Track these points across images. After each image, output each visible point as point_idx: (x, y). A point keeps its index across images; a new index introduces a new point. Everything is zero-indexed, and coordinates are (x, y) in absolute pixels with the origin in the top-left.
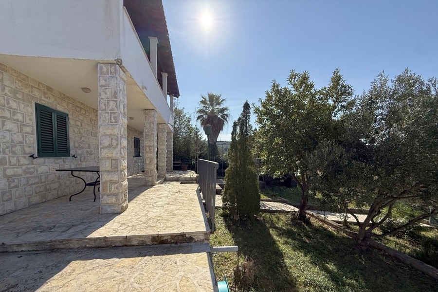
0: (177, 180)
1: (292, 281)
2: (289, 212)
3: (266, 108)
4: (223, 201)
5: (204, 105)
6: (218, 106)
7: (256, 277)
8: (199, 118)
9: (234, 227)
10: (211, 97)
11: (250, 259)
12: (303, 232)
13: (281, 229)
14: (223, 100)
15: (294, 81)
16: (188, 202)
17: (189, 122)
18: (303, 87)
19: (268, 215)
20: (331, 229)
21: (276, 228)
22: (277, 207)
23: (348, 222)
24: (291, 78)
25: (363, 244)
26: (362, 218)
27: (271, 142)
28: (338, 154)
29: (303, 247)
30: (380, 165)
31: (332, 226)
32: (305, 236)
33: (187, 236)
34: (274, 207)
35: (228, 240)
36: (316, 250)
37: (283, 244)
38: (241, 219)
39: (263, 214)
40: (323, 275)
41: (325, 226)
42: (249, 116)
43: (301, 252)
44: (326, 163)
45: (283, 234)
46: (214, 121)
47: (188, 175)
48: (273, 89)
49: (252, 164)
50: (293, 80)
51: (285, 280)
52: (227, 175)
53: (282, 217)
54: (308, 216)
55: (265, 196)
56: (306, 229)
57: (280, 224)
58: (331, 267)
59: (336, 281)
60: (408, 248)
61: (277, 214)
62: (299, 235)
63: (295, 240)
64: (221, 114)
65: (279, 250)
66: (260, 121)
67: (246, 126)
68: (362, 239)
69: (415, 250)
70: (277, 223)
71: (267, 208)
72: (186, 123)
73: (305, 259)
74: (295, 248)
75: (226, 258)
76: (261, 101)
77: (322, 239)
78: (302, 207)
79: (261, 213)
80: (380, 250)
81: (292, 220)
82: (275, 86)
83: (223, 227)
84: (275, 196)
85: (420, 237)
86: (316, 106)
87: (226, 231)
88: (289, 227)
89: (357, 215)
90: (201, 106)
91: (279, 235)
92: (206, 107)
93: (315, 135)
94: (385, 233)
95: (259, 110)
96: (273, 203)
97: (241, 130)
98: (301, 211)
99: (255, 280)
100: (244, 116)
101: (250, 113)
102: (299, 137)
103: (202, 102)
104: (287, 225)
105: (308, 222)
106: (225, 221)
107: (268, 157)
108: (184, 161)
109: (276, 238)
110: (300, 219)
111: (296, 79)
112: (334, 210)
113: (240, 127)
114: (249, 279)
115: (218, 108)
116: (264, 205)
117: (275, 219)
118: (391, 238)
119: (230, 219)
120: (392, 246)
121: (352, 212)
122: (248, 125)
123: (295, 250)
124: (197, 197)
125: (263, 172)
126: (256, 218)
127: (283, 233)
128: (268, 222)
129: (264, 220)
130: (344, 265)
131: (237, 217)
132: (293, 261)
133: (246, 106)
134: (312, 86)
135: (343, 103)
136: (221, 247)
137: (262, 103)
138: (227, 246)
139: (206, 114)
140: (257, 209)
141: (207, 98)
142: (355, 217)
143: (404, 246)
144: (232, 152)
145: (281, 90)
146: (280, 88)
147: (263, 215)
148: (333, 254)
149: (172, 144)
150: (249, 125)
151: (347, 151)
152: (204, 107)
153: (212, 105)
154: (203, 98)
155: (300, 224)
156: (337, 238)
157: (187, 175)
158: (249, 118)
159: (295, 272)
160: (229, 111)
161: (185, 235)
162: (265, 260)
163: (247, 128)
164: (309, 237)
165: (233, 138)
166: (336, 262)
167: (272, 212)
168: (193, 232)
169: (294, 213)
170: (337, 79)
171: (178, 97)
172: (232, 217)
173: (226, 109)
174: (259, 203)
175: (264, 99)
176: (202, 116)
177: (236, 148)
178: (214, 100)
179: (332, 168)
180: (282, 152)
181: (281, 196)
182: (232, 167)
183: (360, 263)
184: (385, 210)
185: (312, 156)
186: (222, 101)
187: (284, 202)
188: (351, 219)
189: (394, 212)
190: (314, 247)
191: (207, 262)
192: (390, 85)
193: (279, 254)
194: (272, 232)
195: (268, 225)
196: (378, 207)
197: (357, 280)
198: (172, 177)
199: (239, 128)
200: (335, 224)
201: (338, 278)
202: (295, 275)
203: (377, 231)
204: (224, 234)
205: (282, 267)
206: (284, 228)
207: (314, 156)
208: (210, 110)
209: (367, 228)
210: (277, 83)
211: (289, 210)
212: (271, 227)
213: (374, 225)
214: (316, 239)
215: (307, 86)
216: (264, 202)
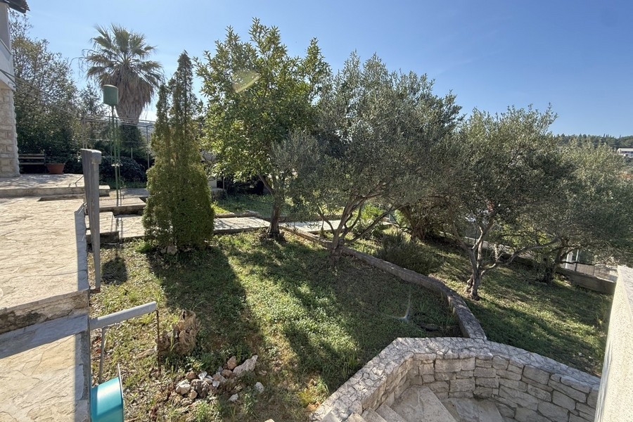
0: (29, 194)
1: (255, 324)
2: (258, 229)
3: (218, 70)
4: (145, 226)
5: (104, 48)
6: (137, 57)
7: (198, 338)
8: (93, 71)
9: (167, 267)
10: (122, 37)
11: (188, 313)
12: (275, 253)
13: (245, 255)
14: (149, 48)
15: (259, 36)
16: (43, 237)
17: (64, 74)
18: (272, 50)
19: (227, 238)
20: (307, 243)
21: (237, 254)
22: (241, 224)
23: (325, 231)
24: (255, 31)
25: (337, 253)
26: (336, 224)
27: (227, 126)
28: (310, 146)
29: (273, 273)
30: (351, 161)
31: (308, 238)
32: (276, 257)
33: (18, 313)
34: (237, 224)
35: (153, 291)
36: (289, 273)
37: (247, 275)
38: (181, 252)
39: (219, 237)
40: (294, 302)
41: (301, 240)
42: (190, 80)
43: (269, 280)
44: (296, 158)
45: (247, 261)
46: (131, 84)
47: (65, 182)
48: (229, 41)
49: (198, 160)
50: (258, 34)
51: (245, 327)
52: (150, 179)
53: (249, 238)
54: (281, 231)
55: (226, 209)
56: (278, 248)
57: (245, 248)
58: (304, 289)
59: (307, 305)
60: (373, 248)
61: (242, 235)
62: (269, 258)
63: (263, 265)
64: (145, 73)
65: (240, 286)
66: (209, 90)
67: (185, 96)
68: (335, 248)
69: (378, 249)
70: (240, 247)
71: (227, 228)
72: (54, 75)
73: (274, 288)
74: (263, 277)
75: (144, 325)
76: (209, 56)
77: (296, 257)
78: (274, 220)
79: (216, 236)
80: (352, 256)
81: (261, 239)
82: (232, 38)
83: (145, 271)
84: (240, 209)
85: (382, 235)
86: (288, 80)
87: (151, 276)
88: (256, 250)
89: (331, 222)
90: (98, 49)
91: (242, 264)
92: (110, 54)
93: (287, 121)
94: (357, 236)
95: (206, 71)
96: (236, 219)
97: (176, 102)
98: (273, 225)
99: (197, 343)
100: (181, 78)
101: (191, 74)
102: (267, 122)
103: (100, 40)
104: (254, 247)
105: (281, 239)
106: (151, 259)
107: (223, 150)
108: (53, 155)
109: (236, 268)
110: (271, 236)
111: (262, 35)
112: (304, 219)
113: (174, 96)
114: (186, 346)
115: (137, 61)
116: (222, 224)
117: (237, 242)
118: (362, 242)
119: (161, 254)
120: (360, 249)
121: (326, 219)
122: (188, 95)
123: (262, 280)
124: (74, 225)
125: (214, 173)
126: (207, 244)
127: (248, 259)
128: (227, 248)
129: (221, 245)
130: (317, 283)
131: (173, 250)
132: (259, 295)
133: (184, 61)
134: (283, 52)
135: (320, 85)
136: (137, 307)
137: (210, 60)
138: (149, 301)
139: (111, 65)
140: (209, 231)
141: (112, 36)
142: (330, 224)
143: (370, 247)
144: (160, 139)
145: (242, 46)
146: (239, 43)
147: (220, 239)
148: (306, 273)
149: (14, 115)
150: (191, 95)
151: (321, 144)
152: (105, 51)
153: (125, 52)
154: (102, 33)
155: (271, 243)
156: (312, 251)
157: (59, 183)
158: (191, 83)
159: (259, 311)
160: (161, 70)
161: (12, 312)
162: (217, 305)
163: (186, 100)
164: (280, 258)
165: (161, 115)
166: (309, 281)
167: (233, 232)
168: (37, 302)
169: (263, 230)
170: (314, 52)
171: (24, 12)
172: (163, 251)
173: (155, 65)
174: (212, 221)
175: (213, 55)
176: (102, 69)
177: (167, 132)
178: (126, 42)
179: (304, 165)
180: (244, 142)
181: (249, 209)
182: (161, 166)
183: (333, 276)
184: (356, 213)
185: (279, 147)
186: (146, 49)
187: (253, 216)
188: (327, 227)
189: (364, 214)
190: (285, 269)
191: (72, 354)
192: (362, 69)
193: (240, 291)
194: (233, 262)
195: (226, 253)
196: (350, 209)
197: (329, 297)
198: (12, 188)
199: (171, 97)
200: (311, 235)
201: (310, 301)
202: (259, 314)
203: (350, 236)
204: (146, 282)
205: (243, 309)
206: (250, 252)
207: (282, 148)
208: (121, 60)
209: (340, 235)
210: (235, 33)
211: (258, 226)
212: (231, 254)
213: (347, 230)
214: (290, 258)
215: (277, 49)
216: (222, 219)
